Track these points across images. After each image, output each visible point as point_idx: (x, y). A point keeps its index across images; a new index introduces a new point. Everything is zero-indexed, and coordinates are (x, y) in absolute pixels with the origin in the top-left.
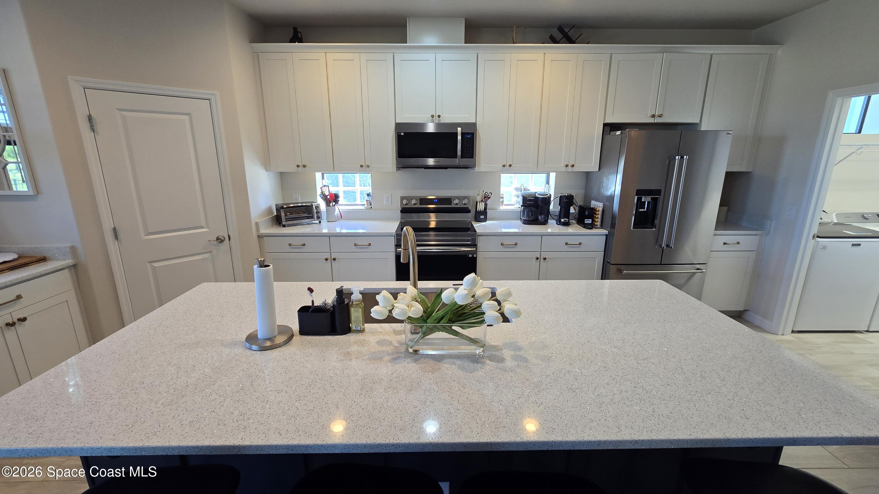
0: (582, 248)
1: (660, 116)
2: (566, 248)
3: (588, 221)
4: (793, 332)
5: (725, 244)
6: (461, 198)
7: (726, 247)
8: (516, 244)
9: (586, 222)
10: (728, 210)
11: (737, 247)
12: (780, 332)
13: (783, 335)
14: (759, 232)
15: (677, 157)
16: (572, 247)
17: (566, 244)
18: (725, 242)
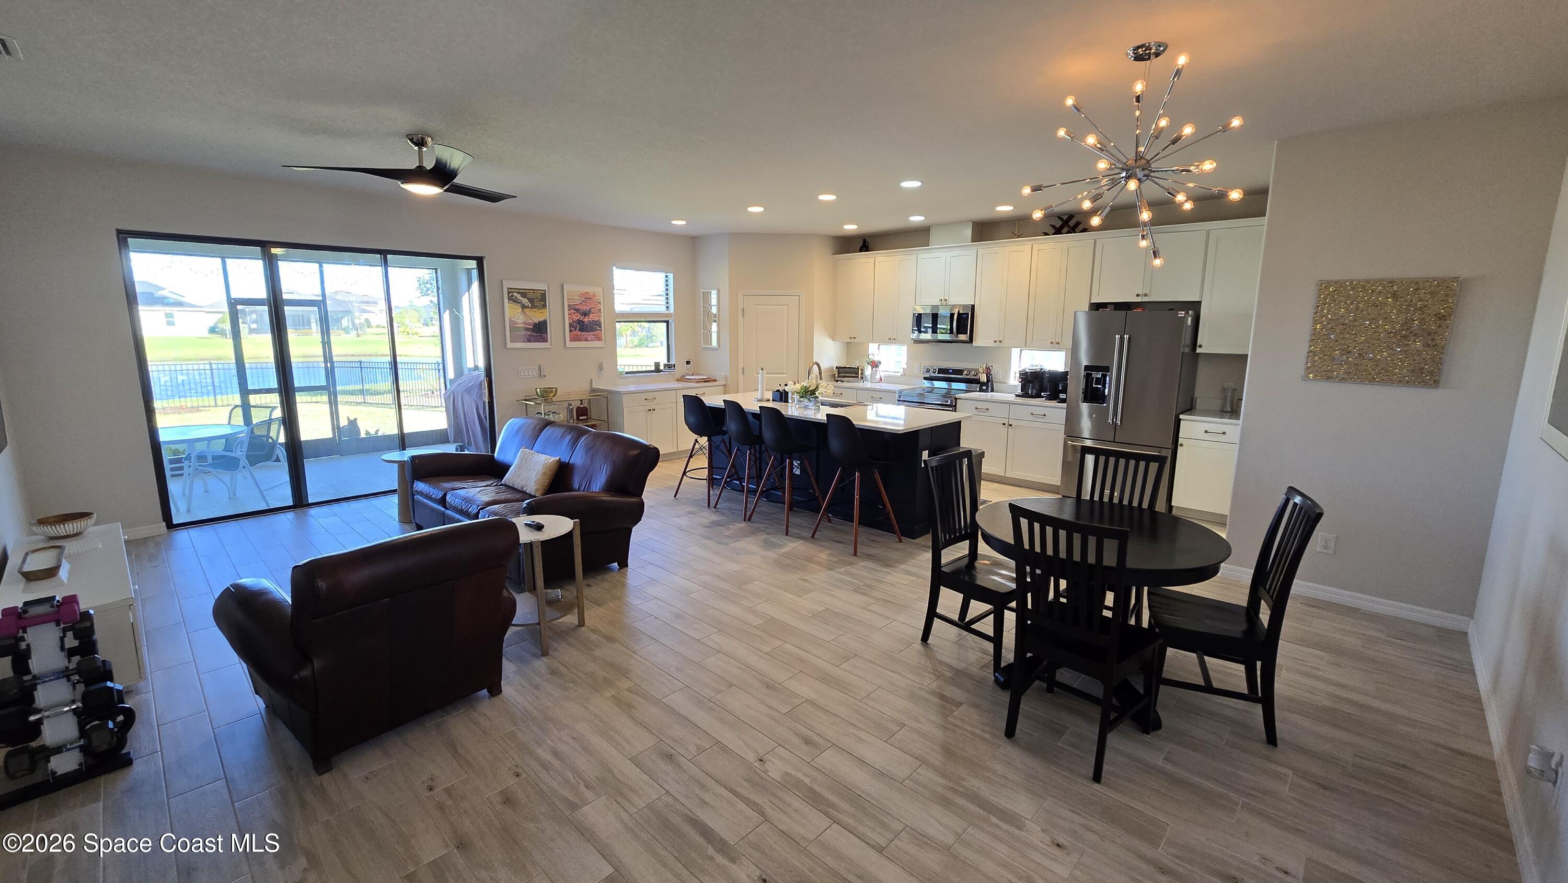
0: (1046, 419)
1: (1146, 295)
2: (1031, 418)
3: (1062, 396)
5: (1206, 432)
6: (969, 371)
7: (1207, 436)
8: (987, 409)
9: (1061, 397)
15: (1117, 336)
16: (1038, 418)
17: (1032, 414)
18: (1206, 429)
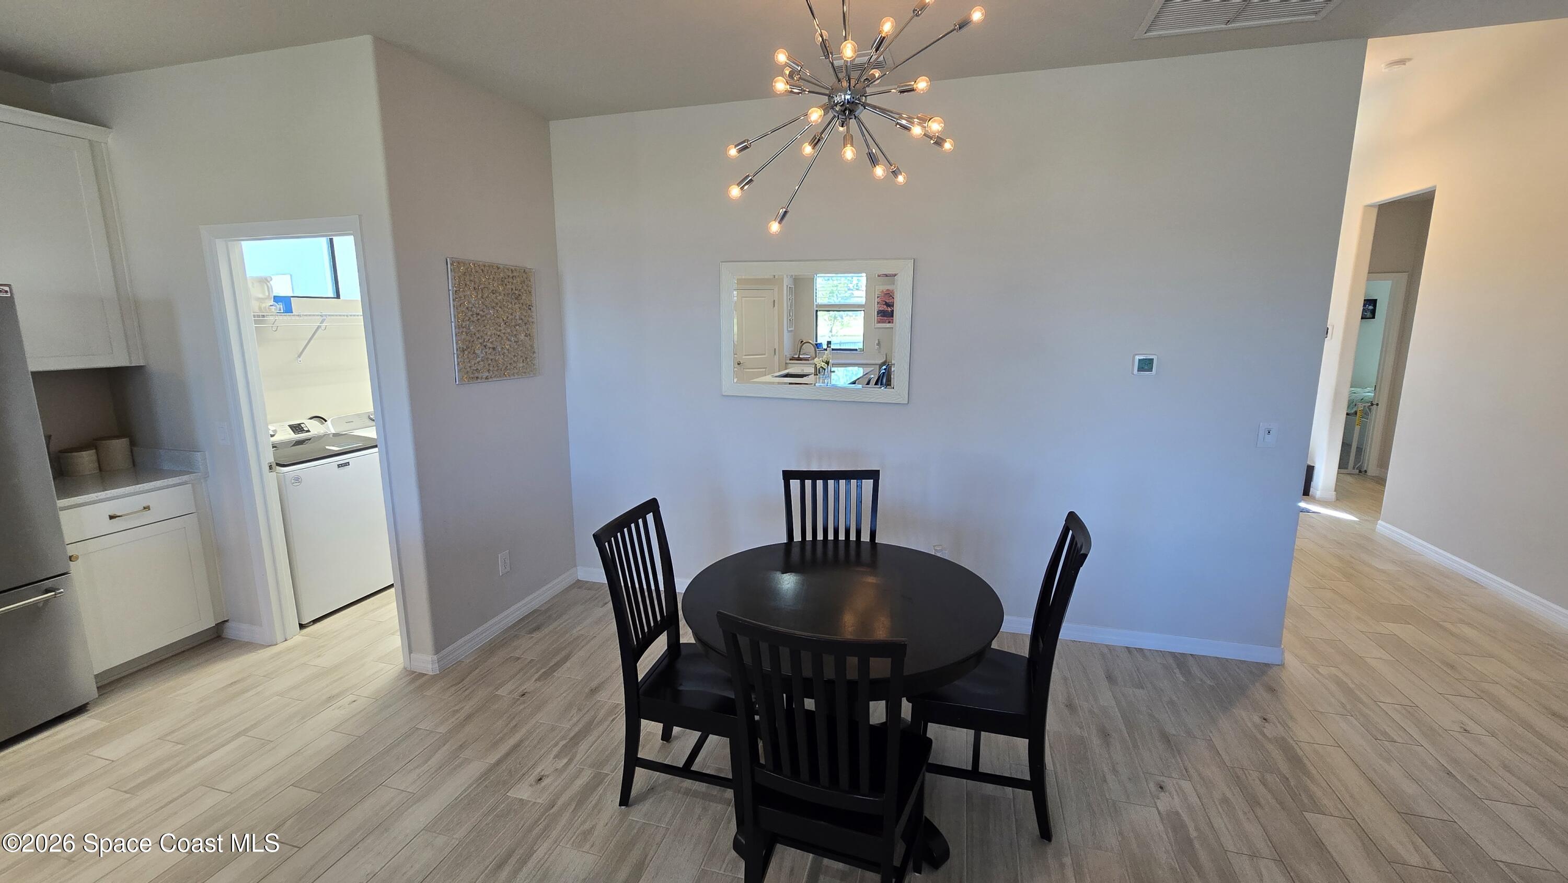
4: (302, 626)
5: (111, 517)
7: (117, 524)
10: (133, 443)
11: (148, 517)
12: (279, 637)
13: (286, 640)
14: (185, 478)
18: (112, 514)
